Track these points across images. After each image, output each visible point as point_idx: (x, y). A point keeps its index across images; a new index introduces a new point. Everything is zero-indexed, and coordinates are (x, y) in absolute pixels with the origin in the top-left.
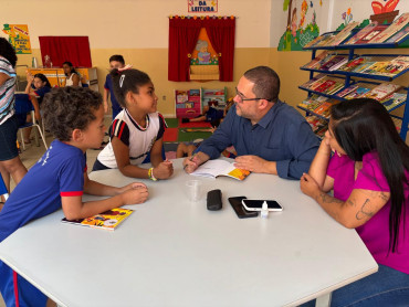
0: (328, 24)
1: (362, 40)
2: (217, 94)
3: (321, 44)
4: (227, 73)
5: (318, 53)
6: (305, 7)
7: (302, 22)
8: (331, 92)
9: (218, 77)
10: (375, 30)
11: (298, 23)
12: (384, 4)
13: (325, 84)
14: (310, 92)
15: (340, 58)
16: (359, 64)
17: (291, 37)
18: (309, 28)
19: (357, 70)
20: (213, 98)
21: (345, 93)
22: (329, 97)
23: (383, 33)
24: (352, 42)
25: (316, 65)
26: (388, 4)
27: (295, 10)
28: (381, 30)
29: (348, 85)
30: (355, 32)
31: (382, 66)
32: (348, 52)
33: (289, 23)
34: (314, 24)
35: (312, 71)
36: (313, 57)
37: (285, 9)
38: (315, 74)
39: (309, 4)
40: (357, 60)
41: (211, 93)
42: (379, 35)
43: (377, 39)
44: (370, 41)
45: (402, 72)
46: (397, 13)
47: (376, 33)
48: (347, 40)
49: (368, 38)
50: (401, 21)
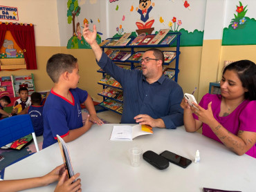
1: (142, 43)
2: (26, 79)
3: (110, 44)
4: (31, 63)
5: (106, 50)
6: (86, 22)
9: (25, 66)
10: (147, 37)
12: (144, 24)
14: (104, 73)
16: (140, 57)
20: (23, 82)
30: (132, 37)
32: (130, 49)
33: (74, 31)
37: (69, 23)
39: (89, 21)
40: (137, 54)
41: (21, 79)
42: (153, 40)
43: (153, 42)
44: (149, 44)
45: (172, 60)
46: (153, 29)
47: (149, 39)
48: (130, 42)
49: (145, 41)
50: (161, 33)
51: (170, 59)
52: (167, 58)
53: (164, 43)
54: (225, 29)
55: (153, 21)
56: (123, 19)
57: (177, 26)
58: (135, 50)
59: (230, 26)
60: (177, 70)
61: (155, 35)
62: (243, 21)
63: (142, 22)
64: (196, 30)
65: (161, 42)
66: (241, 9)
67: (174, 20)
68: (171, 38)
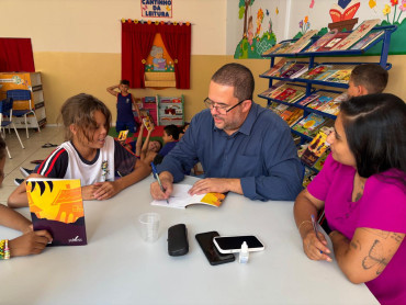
0: (285, 32)
1: (323, 47)
2: (174, 101)
3: (281, 51)
4: (183, 81)
5: (277, 60)
6: (260, 15)
7: (258, 30)
8: (292, 100)
9: (174, 84)
10: (336, 37)
11: (254, 31)
13: (285, 92)
14: (269, 100)
15: (300, 66)
16: (320, 73)
17: (247, 45)
18: (265, 36)
19: (319, 78)
20: (170, 106)
21: (307, 101)
22: (291, 105)
23: (345, 40)
24: (313, 50)
25: (275, 73)
26: (346, 12)
27: (251, 19)
28: (343, 38)
29: (309, 94)
30: (315, 39)
31: (345, 74)
32: (308, 60)
33: (245, 31)
34: (271, 33)
35: (271, 79)
36: (272, 65)
37: (240, 18)
38: (274, 82)
39: (265, 12)
40: (317, 68)
41: (168, 101)
42: (342, 43)
43: (341, 46)
44: (333, 49)
46: (356, 20)
47: (338, 40)
48: (307, 48)
49: (329, 45)
50: (363, 28)
55: (358, 5)
56: (311, 6)
58: (316, 60)
61: (351, 32)
63: (339, 8)
65: (355, 44)
67: (395, 1)
68: (374, 38)
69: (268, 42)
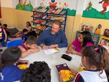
1: (51, 12)
3: (37, 11)
7: (25, 2)
8: (43, 24)
12: (53, 4)
13: (39, 21)
14: (34, 23)
15: (43, 15)
16: (51, 18)
17: (21, 6)
18: (28, 5)
29: (47, 22)
35: (34, 17)
36: (34, 14)
42: (56, 12)
43: (56, 13)
44: (55, 13)
45: (64, 21)
46: (56, 6)
47: (55, 11)
48: (46, 11)
49: (53, 12)
50: (60, 9)
51: (63, 20)
52: (62, 20)
53: (61, 14)
54: (84, 11)
55: (56, 3)
57: (66, 7)
58: (49, 14)
59: (86, 10)
60: (65, 25)
61: (57, 9)
62: (90, 9)
64: (73, 10)
65: (60, 13)
66: (90, 4)
67: (65, 4)
68: (64, 12)
69: (30, 7)
